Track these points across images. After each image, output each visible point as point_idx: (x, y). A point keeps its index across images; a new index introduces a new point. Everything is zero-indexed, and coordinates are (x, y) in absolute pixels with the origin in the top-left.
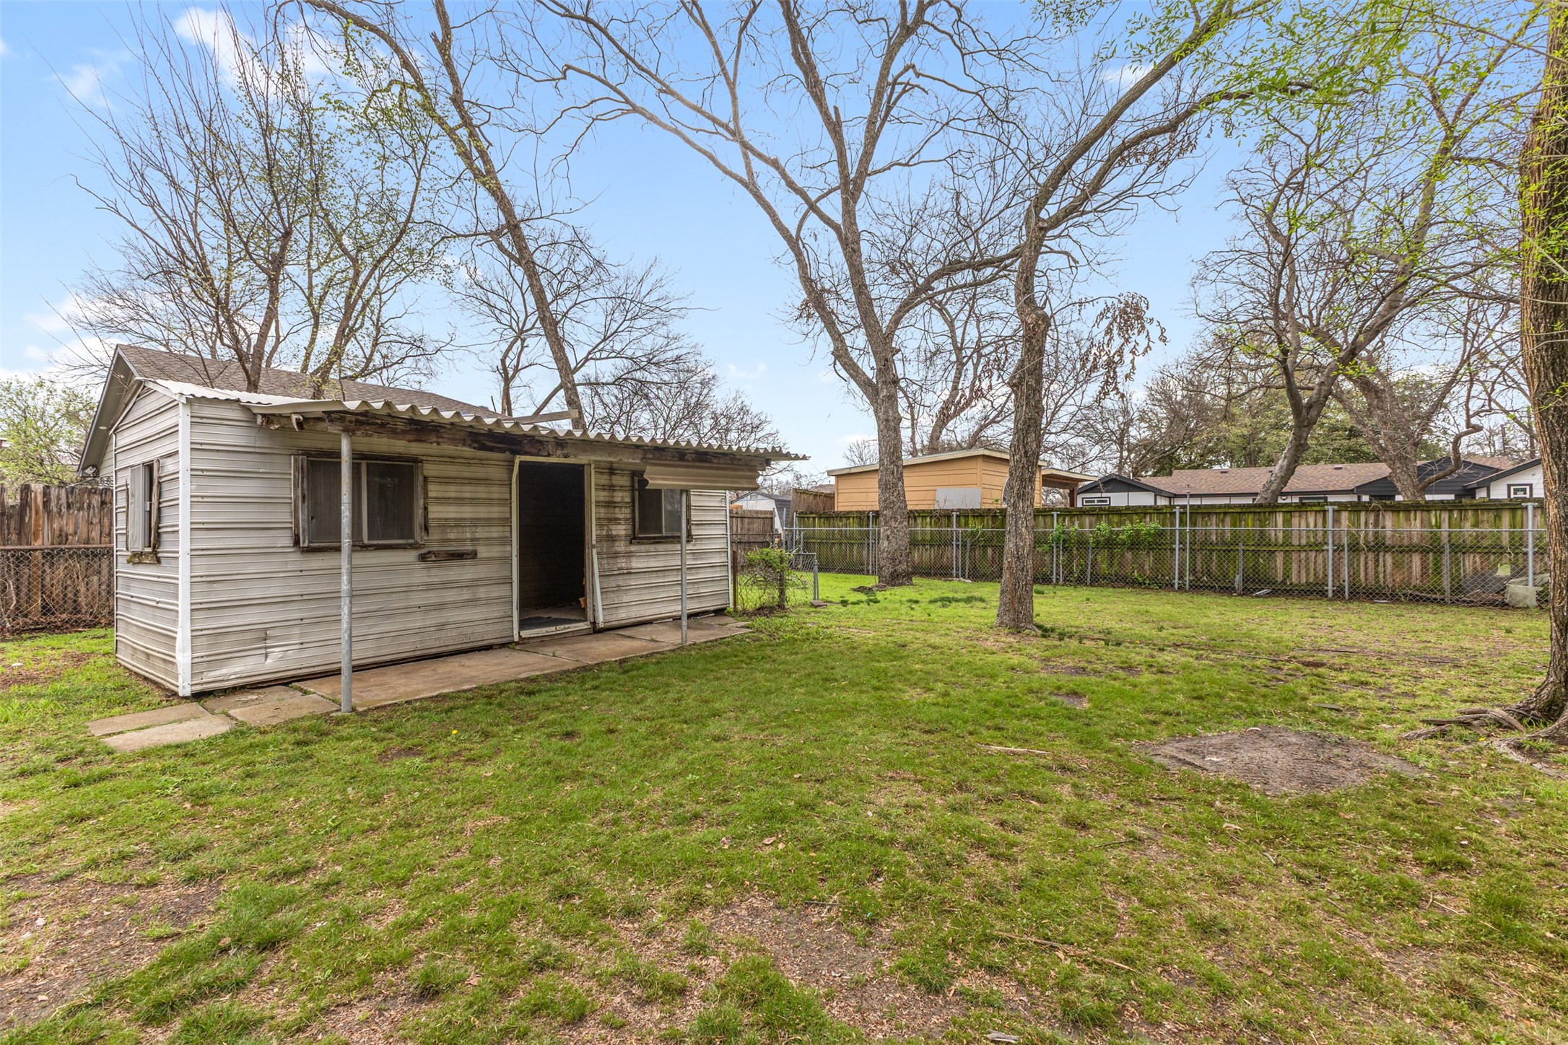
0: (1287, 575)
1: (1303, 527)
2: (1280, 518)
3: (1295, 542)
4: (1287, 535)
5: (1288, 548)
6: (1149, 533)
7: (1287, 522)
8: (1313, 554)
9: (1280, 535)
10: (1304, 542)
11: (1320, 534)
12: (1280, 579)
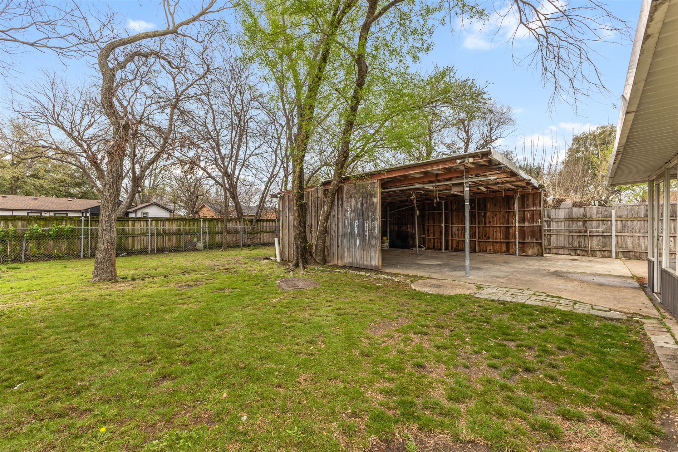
0: (133, 246)
1: (139, 227)
2: (130, 223)
3: (136, 233)
4: (133, 230)
5: (133, 235)
6: (68, 231)
7: (133, 225)
8: (143, 237)
9: (131, 230)
10: (139, 233)
11: (145, 229)
12: (130, 248)
